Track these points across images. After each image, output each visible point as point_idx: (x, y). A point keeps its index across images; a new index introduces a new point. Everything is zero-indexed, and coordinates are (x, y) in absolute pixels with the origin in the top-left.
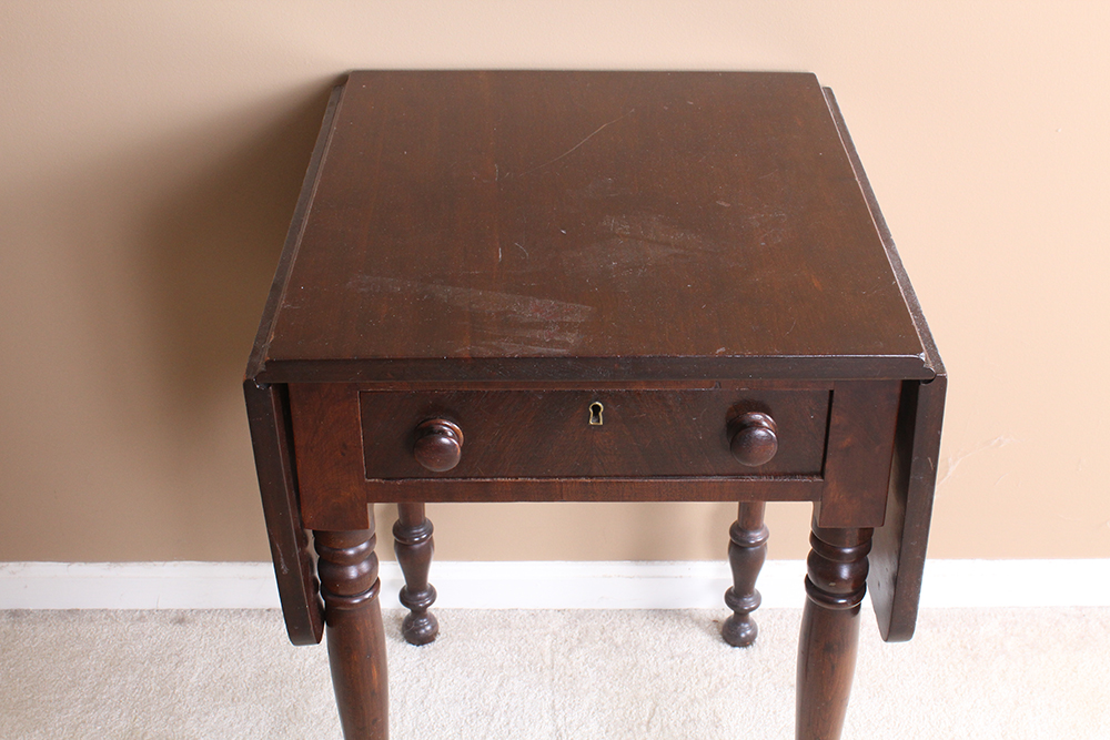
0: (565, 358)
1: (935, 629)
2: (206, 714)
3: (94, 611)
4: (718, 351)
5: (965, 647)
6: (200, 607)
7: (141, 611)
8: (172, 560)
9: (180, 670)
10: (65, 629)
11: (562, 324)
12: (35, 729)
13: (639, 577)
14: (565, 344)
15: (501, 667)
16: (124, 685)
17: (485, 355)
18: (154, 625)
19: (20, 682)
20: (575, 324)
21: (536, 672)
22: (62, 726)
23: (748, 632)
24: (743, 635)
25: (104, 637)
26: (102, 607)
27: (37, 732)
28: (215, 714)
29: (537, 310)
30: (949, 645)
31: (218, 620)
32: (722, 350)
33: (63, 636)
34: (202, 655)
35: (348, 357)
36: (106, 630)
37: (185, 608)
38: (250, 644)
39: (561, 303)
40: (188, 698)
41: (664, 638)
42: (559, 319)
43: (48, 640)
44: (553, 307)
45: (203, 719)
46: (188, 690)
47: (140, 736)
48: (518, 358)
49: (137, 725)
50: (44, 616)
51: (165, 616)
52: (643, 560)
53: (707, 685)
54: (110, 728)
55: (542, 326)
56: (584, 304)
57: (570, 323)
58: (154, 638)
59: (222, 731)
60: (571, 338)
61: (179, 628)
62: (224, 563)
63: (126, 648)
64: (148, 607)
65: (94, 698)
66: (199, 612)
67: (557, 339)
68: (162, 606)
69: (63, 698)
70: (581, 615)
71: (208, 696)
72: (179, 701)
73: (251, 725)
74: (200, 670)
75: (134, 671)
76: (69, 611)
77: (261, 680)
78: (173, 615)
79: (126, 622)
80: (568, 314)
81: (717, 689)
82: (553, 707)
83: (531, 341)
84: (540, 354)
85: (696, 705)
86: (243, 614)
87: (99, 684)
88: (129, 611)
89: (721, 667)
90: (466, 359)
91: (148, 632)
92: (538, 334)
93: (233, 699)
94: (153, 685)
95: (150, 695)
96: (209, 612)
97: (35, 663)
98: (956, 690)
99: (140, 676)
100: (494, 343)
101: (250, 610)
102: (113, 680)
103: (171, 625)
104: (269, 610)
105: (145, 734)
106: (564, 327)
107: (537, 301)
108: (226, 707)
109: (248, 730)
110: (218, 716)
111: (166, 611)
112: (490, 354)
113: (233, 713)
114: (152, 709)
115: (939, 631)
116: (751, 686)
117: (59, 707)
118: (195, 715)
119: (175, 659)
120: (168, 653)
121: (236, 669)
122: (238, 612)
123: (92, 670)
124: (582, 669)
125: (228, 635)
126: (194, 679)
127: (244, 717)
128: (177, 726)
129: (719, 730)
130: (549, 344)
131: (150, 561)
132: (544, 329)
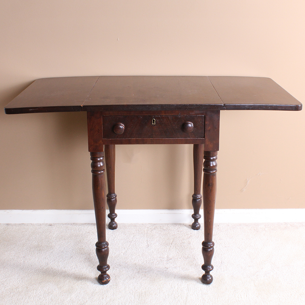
2: (57, 242)
3: (28, 224)
6: (56, 223)
7: (40, 224)
9: (50, 234)
10: (21, 227)
13: (170, 214)
15: (134, 233)
16: (36, 237)
18: (44, 226)
21: (143, 234)
22: (20, 244)
23: (198, 226)
24: (197, 227)
26: (30, 223)
31: (60, 225)
34: (56, 231)
37: (52, 223)
38: (69, 229)
41: (176, 228)
46: (53, 238)
47: (40, 246)
49: (40, 244)
50: (15, 225)
51: (46, 225)
52: (171, 209)
53: (187, 237)
54: (33, 244)
58: (44, 228)
59: (61, 245)
61: (50, 227)
63: (36, 230)
64: (42, 223)
65: (28, 239)
68: (46, 223)
69: (20, 239)
70: (155, 224)
71: (58, 239)
72: (50, 240)
73: (69, 244)
74: (56, 234)
76: (22, 224)
77: (71, 236)
78: (49, 224)
79: (36, 226)
81: (190, 237)
82: (147, 241)
85: (184, 240)
87: (30, 237)
88: (37, 224)
89: (191, 233)
91: (42, 227)
93: (64, 239)
94: (44, 237)
96: (58, 224)
99: (40, 235)
101: (69, 223)
102: (33, 236)
103: (48, 226)
105: (42, 245)
108: (62, 241)
110: (60, 242)
113: (64, 242)
114: (43, 241)
116: (198, 237)
117: (19, 241)
118: (55, 242)
119: (49, 232)
120: (47, 231)
121: (65, 234)
122: (66, 224)
123: (28, 234)
124: (155, 234)
127: (67, 242)
128: (50, 244)
129: (190, 245)
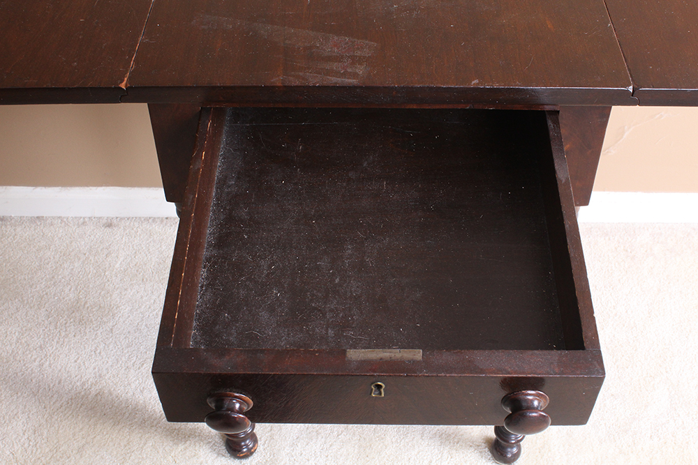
0: (355, 87)
1: (607, 238)
2: (126, 290)
3: (54, 218)
4: (473, 82)
5: (627, 251)
6: (122, 216)
7: (84, 218)
8: (102, 186)
9: (109, 259)
10: (35, 230)
11: (353, 57)
12: (15, 299)
14: (355, 75)
16: (72, 269)
17: (293, 84)
18: (92, 228)
19: (6, 266)
20: (364, 57)
22: (33, 297)
25: (60, 235)
26: (59, 215)
27: (17, 300)
28: (131, 290)
29: (335, 46)
30: (616, 249)
31: (134, 225)
32: (476, 81)
33: (33, 235)
34: (123, 249)
35: (189, 85)
36: (61, 231)
37: (112, 216)
38: (154, 241)
39: (353, 40)
40: (114, 278)
42: (351, 53)
43: (24, 237)
44: (347, 43)
45: (123, 293)
46: (114, 273)
47: (83, 304)
48: (319, 86)
49: (81, 297)
50: (21, 221)
51: (99, 222)
54: (64, 298)
55: (339, 59)
56: (372, 41)
57: (360, 57)
58: (92, 237)
59: (136, 302)
60: (360, 70)
61: (108, 230)
62: (136, 188)
63: (74, 244)
64: (89, 215)
65: (53, 277)
66: (122, 219)
67: (349, 70)
68: (97, 215)
69: (33, 277)
71: (127, 277)
72: (108, 281)
73: (154, 297)
74: (122, 259)
75: (79, 259)
76: (37, 217)
77: (161, 266)
78: (105, 221)
79: (74, 225)
80: (358, 49)
83: (329, 73)
84: (336, 83)
86: (150, 221)
87: (56, 268)
88: (76, 218)
90: (279, 87)
91: (88, 233)
92: (335, 66)
93: (143, 280)
94: (92, 269)
95: (89, 276)
96: (128, 219)
97: (16, 253)
98: (619, 280)
99: (83, 262)
100: (301, 74)
101: (155, 218)
102: (66, 265)
103: (103, 228)
104: (167, 218)
105: (86, 303)
106: (355, 60)
107: (336, 38)
108: (139, 285)
109: (152, 301)
110: (133, 291)
111: (100, 218)
112: (298, 83)
113: (143, 289)
114: (91, 286)
115: (609, 239)
117: (31, 283)
118: (118, 290)
119: (106, 252)
120: (101, 247)
121: (145, 259)
122: (147, 219)
123: (52, 258)
125: (140, 235)
126: (118, 265)
127: (150, 292)
128: (107, 298)
130: (344, 75)
131: (87, 186)
132: (340, 62)
